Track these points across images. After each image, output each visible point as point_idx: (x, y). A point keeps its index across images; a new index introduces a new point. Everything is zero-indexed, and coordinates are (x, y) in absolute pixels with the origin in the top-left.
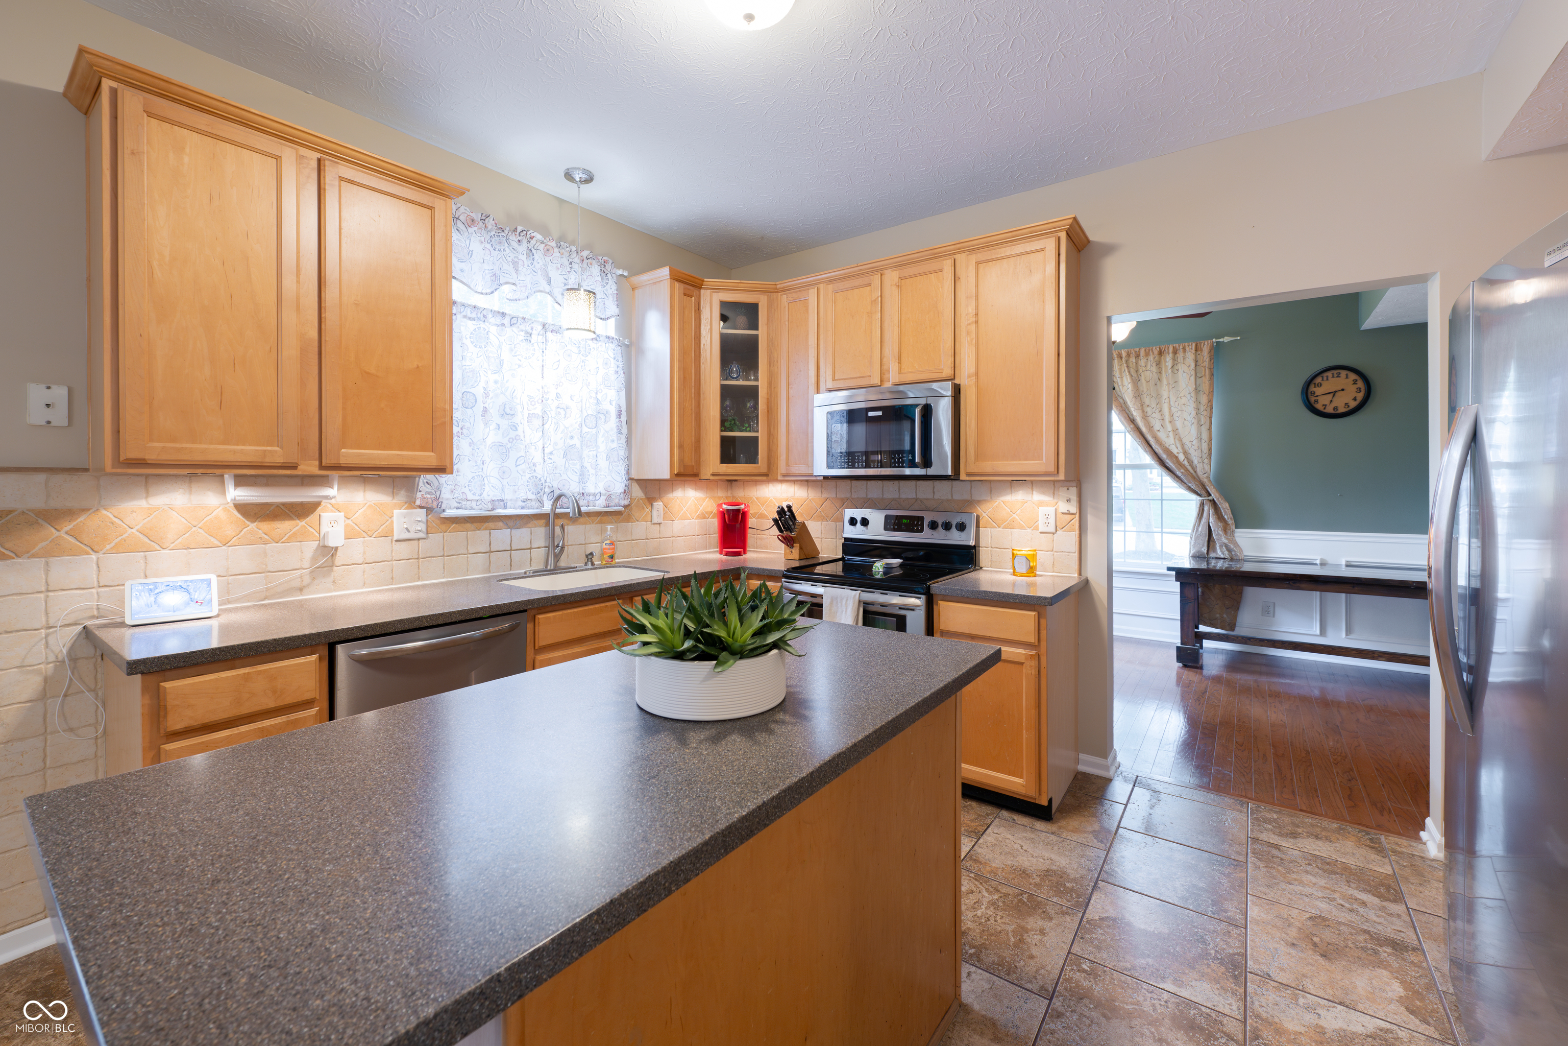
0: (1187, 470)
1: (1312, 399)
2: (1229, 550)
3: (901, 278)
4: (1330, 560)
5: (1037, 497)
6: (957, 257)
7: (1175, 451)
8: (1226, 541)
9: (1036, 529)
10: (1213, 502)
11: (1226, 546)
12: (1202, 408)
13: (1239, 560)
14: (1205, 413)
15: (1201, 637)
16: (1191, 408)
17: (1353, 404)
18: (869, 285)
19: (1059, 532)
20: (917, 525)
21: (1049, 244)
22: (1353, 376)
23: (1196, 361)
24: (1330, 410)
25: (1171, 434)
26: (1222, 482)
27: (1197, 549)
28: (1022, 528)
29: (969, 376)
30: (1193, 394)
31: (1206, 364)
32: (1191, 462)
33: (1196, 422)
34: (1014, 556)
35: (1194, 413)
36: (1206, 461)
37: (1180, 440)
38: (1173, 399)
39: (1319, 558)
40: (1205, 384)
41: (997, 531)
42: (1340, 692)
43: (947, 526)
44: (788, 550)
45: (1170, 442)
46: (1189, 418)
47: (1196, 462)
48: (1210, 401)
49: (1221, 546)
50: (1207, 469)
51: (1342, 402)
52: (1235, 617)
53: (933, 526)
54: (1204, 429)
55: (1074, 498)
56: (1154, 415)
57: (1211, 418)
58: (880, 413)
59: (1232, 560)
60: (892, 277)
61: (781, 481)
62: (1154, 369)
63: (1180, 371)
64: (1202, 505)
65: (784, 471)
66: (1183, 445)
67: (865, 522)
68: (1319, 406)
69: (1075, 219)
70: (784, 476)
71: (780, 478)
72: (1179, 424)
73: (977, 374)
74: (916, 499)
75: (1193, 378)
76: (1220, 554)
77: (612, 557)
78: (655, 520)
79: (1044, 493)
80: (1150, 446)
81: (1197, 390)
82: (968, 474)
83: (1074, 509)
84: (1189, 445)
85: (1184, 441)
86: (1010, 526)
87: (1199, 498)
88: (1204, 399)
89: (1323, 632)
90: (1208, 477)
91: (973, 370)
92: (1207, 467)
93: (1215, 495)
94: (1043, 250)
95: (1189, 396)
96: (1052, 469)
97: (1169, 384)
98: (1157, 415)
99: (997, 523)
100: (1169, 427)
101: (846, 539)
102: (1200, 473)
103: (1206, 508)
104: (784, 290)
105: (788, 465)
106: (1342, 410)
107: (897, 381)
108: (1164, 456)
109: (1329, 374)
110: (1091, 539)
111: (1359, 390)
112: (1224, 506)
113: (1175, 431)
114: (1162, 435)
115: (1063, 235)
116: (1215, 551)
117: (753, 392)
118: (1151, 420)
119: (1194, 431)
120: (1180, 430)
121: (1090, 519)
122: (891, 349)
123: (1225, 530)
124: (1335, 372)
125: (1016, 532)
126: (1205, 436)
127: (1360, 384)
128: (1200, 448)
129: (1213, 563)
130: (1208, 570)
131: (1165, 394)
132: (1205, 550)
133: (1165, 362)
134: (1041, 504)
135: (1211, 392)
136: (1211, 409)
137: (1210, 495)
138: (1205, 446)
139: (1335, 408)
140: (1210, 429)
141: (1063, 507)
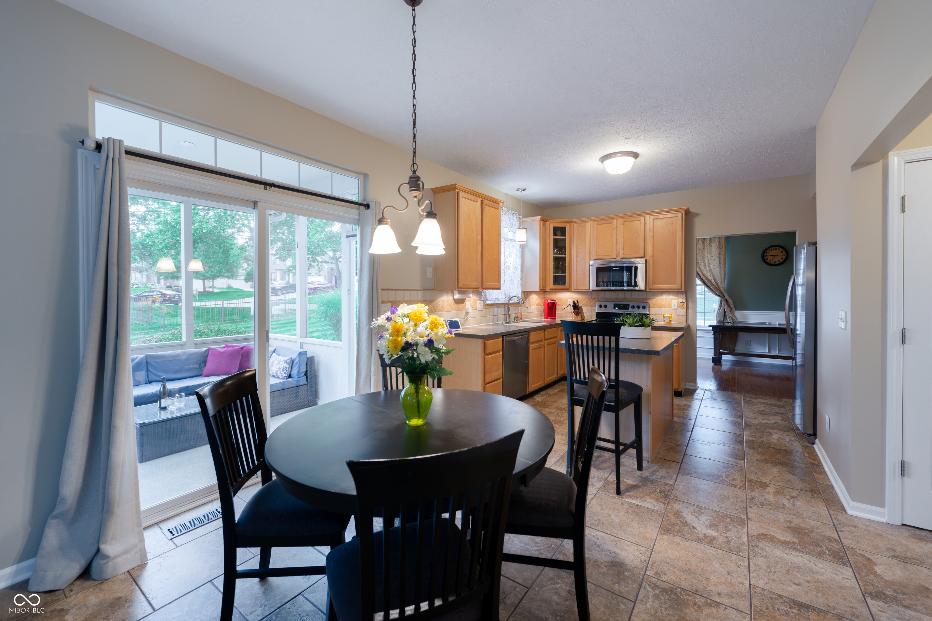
0: (715, 286)
1: (766, 258)
2: (733, 319)
3: (624, 222)
4: (773, 323)
5: (671, 297)
6: (646, 216)
7: (710, 278)
8: (731, 316)
9: (671, 308)
10: (726, 299)
11: (731, 318)
12: (722, 261)
13: (736, 323)
14: (723, 263)
15: (721, 354)
16: (717, 261)
17: (781, 261)
18: (612, 223)
19: (679, 309)
20: (627, 307)
21: (679, 215)
22: (781, 249)
23: (719, 242)
24: (772, 263)
25: (708, 272)
26: (729, 292)
27: (719, 319)
28: (665, 307)
29: (650, 257)
30: (718, 255)
31: (723, 243)
32: (717, 283)
33: (719, 267)
34: (664, 317)
35: (718, 263)
36: (723, 283)
37: (713, 274)
38: (709, 257)
39: (768, 322)
40: (723, 252)
41: (656, 309)
42: (776, 372)
43: (638, 307)
44: (576, 317)
45: (708, 275)
46: (716, 265)
47: (719, 283)
48: (725, 258)
49: (729, 318)
50: (723, 286)
51: (777, 260)
52: (735, 347)
53: (633, 307)
54: (722, 270)
55: (684, 297)
56: (701, 264)
57: (725, 265)
58: (618, 268)
59: (733, 323)
60: (620, 221)
61: (573, 292)
62: (702, 245)
63: (713, 246)
64: (721, 301)
65: (575, 288)
66: (713, 276)
67: (605, 306)
68: (768, 261)
69: (688, 208)
70: (575, 290)
71: (573, 290)
72: (712, 267)
73: (653, 256)
74: (625, 298)
75: (718, 249)
76: (728, 321)
77: (521, 318)
78: (527, 306)
79: (673, 296)
80: (700, 277)
81: (719, 254)
82: (650, 289)
83: (684, 301)
84: (716, 276)
85: (714, 274)
86: (661, 307)
87: (720, 298)
88: (722, 258)
89: (769, 351)
90: (724, 290)
91: (651, 254)
92: (723, 285)
93: (727, 297)
94: (677, 217)
95: (716, 256)
96: (680, 288)
97: (708, 251)
98: (703, 264)
99: (656, 306)
100: (708, 269)
101: (597, 312)
102: (721, 288)
103: (723, 302)
104: (575, 222)
105: (577, 286)
106: (777, 263)
107: (623, 257)
108: (706, 281)
109: (772, 248)
110: (690, 311)
111: (784, 255)
112: (731, 301)
113: (710, 270)
114: (705, 272)
115: (684, 212)
116: (727, 320)
117: (564, 259)
118: (700, 265)
119: (718, 270)
120: (713, 270)
121: (690, 304)
122: (620, 246)
123: (731, 311)
124: (775, 248)
125: (663, 309)
126: (723, 273)
127: (784, 253)
128: (721, 277)
129: (726, 324)
130: (724, 326)
131: (706, 255)
132: (722, 319)
133: (706, 242)
134: (672, 299)
135: (725, 255)
136: (725, 262)
137: (725, 297)
138: (723, 277)
139: (775, 262)
140: (725, 270)
141: (681, 300)
